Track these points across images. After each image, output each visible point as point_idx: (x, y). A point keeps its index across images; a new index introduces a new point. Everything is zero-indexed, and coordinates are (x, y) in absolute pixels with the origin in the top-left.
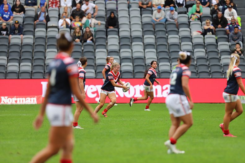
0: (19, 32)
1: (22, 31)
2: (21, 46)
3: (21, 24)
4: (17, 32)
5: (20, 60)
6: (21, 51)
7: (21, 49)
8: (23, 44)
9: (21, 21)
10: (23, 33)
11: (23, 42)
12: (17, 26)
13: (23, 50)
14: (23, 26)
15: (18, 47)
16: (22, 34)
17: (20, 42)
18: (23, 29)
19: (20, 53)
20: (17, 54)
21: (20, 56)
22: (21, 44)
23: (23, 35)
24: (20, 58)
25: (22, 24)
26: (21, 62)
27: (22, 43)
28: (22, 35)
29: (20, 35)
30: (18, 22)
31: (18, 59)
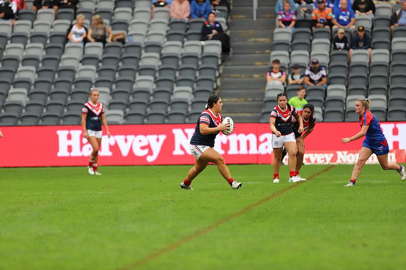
0: (365, 45)
1: (370, 43)
2: (369, 67)
3: (368, 31)
4: (361, 44)
5: (367, 90)
6: (368, 75)
7: (368, 72)
8: (372, 64)
9: (367, 25)
10: (372, 46)
11: (372, 61)
12: (361, 34)
13: (371, 75)
14: (371, 35)
15: (363, 69)
16: (370, 47)
17: (368, 61)
18: (372, 39)
19: (367, 79)
20: (362, 80)
21: (367, 84)
22: (369, 64)
23: (373, 49)
24: (368, 87)
25: (370, 31)
26: (369, 94)
27: (370, 61)
28: (370, 50)
29: (366, 49)
30: (363, 28)
31: (363, 90)
